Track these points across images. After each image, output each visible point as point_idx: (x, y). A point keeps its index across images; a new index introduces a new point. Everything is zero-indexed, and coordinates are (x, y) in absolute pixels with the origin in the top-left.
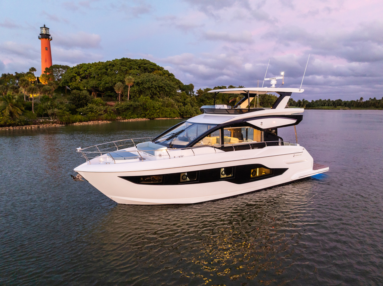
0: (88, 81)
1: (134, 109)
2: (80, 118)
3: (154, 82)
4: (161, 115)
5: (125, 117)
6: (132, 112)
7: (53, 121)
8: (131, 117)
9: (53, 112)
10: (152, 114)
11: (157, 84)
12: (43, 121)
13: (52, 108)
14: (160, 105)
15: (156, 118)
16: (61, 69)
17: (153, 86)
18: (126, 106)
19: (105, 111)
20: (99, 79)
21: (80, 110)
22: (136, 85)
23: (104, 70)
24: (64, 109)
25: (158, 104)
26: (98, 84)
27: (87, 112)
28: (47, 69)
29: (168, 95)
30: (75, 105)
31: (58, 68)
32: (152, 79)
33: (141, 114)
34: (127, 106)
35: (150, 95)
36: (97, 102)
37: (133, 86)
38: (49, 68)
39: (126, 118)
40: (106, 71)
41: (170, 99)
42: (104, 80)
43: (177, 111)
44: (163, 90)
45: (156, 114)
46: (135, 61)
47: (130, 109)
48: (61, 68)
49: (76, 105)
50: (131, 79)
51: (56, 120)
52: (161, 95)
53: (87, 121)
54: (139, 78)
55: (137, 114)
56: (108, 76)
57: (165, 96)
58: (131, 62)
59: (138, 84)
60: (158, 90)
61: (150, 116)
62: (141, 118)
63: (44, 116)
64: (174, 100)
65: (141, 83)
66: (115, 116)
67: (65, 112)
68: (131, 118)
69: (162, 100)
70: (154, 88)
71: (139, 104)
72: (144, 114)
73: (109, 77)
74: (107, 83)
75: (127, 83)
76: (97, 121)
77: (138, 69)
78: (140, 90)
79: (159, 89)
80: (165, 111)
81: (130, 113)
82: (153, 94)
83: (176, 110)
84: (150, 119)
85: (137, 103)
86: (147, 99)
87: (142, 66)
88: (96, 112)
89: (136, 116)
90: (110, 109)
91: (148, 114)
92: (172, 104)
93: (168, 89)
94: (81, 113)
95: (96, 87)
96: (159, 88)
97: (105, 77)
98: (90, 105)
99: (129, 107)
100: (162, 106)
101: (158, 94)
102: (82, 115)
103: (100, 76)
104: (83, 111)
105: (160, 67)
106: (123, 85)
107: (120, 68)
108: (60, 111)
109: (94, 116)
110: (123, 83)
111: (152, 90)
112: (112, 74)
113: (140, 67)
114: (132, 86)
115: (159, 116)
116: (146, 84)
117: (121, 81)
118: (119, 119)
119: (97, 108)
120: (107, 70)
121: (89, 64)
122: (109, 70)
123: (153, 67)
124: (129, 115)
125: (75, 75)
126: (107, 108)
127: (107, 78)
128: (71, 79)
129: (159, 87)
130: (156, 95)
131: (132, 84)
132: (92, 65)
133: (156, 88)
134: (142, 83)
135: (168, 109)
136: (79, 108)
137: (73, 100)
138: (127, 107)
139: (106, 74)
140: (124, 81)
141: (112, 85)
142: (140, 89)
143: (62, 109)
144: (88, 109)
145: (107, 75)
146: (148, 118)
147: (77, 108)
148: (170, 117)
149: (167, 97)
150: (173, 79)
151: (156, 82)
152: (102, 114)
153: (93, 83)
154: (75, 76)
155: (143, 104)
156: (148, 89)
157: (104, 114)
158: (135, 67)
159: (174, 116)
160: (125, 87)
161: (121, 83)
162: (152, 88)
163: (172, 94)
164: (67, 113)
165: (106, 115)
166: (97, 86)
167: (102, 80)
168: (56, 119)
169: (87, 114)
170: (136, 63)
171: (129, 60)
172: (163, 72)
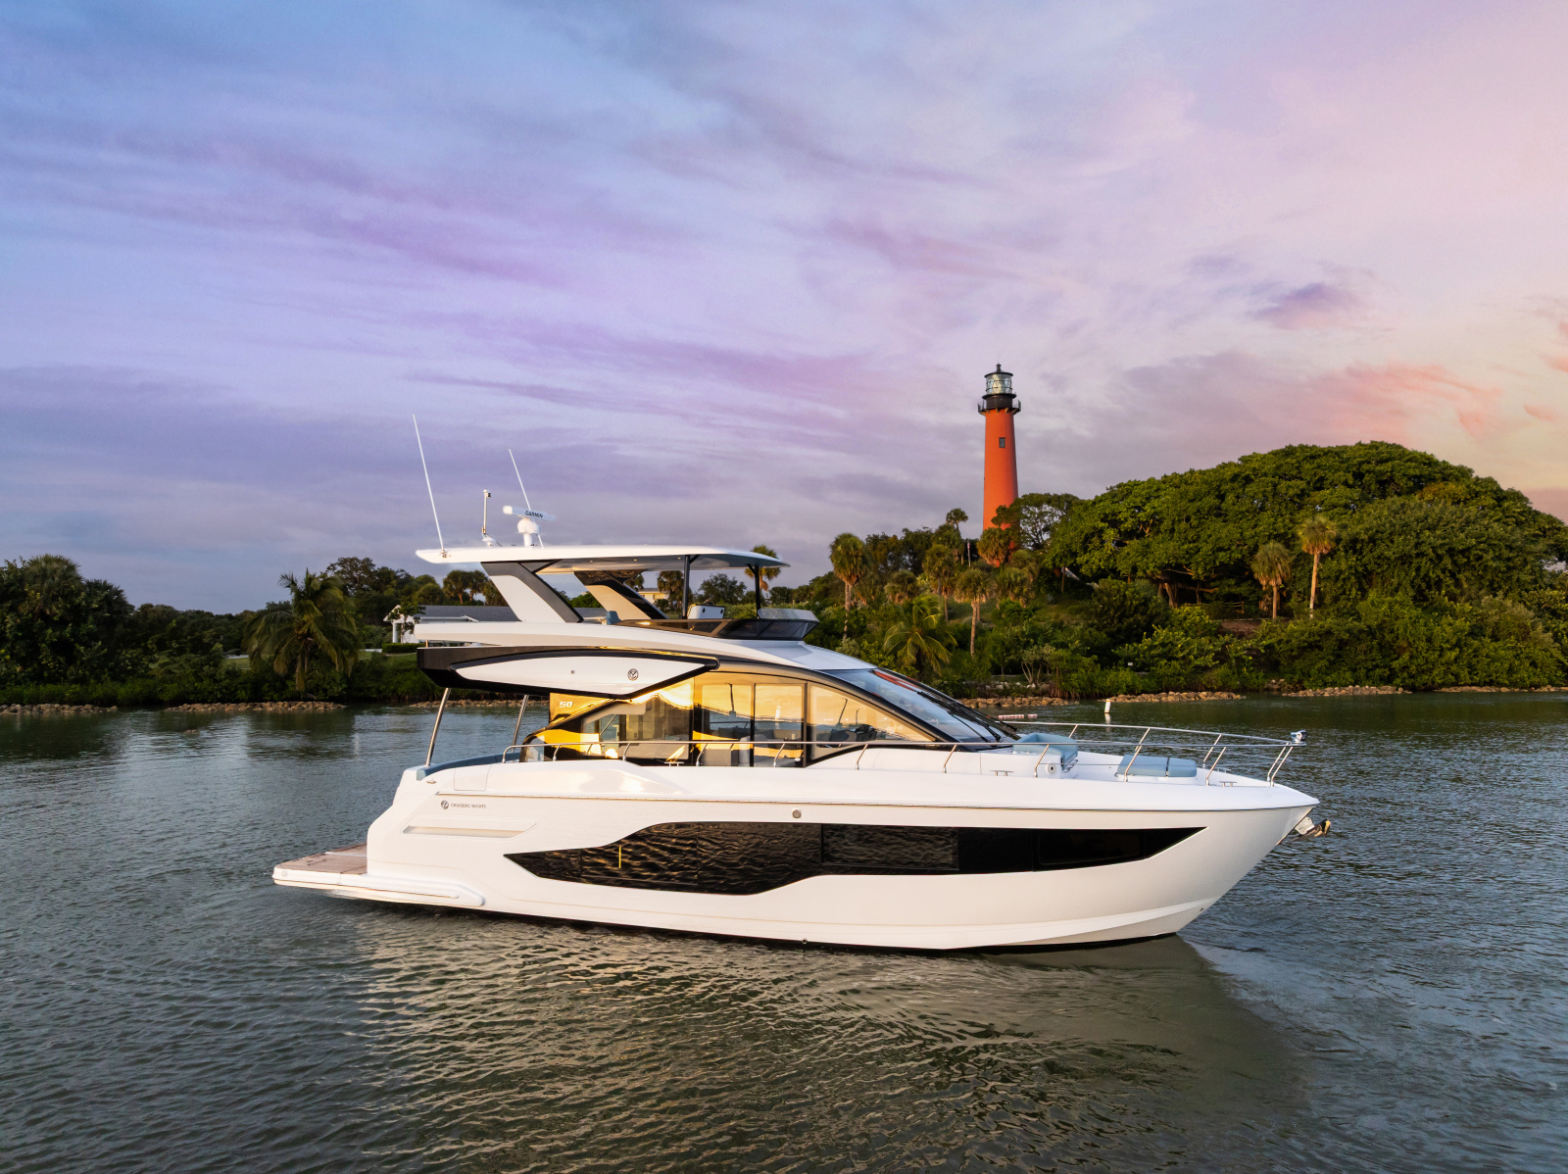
0: (1148, 546)
1: (1340, 648)
2: (1129, 679)
3: (1427, 533)
4: (1464, 674)
5: (1300, 682)
6: (1332, 658)
7: (1037, 688)
8: (1329, 679)
9: (1038, 657)
10: (1424, 667)
11: (1440, 542)
12: (1005, 687)
13: (1035, 643)
14: (1462, 631)
15: (1443, 685)
16: (1047, 508)
17: (1424, 548)
18: (1306, 635)
19: (1222, 657)
20: (1191, 534)
21: (1128, 649)
22: (1346, 552)
23: (1211, 500)
24: (1072, 648)
25: (1450, 625)
26: (1187, 552)
27: (1152, 657)
28: (1001, 510)
29: (1500, 587)
30: (1107, 633)
31: (1038, 505)
32: (1418, 520)
33: (1369, 670)
34: (1311, 634)
35: (1413, 587)
36: (1186, 624)
37: (1332, 554)
38: (1008, 506)
39: (1306, 683)
40: (1217, 502)
41: (1509, 603)
42: (1210, 536)
43: (1552, 656)
44: (1473, 566)
45: (1443, 668)
46: (1337, 453)
47: (1321, 648)
48: (1049, 503)
49: (1109, 634)
50: (1323, 527)
51: (1044, 686)
52: (1465, 586)
53: (1154, 693)
54: (1360, 521)
55: (1355, 670)
56: (1224, 521)
57: (1483, 592)
58: (1323, 461)
59: (1354, 545)
60: (1450, 567)
61: (1411, 676)
62: (1373, 684)
63: (1006, 673)
64: (1529, 609)
65: (1369, 543)
66: (1262, 674)
67: (1079, 657)
68: (1325, 685)
69: (1468, 607)
70: (1431, 560)
71: (1362, 625)
72: (1385, 667)
73: (1230, 526)
74: (1221, 549)
75: (1305, 543)
76: (1192, 694)
77: (1351, 482)
78: (1366, 570)
79: (1454, 563)
80: (1487, 656)
81: (1323, 663)
82: (1424, 585)
83: (1546, 650)
84: (1413, 689)
85: (1351, 623)
86: (1397, 607)
87: (1369, 472)
88: (1184, 658)
89: (1348, 675)
90: (1238, 648)
91: (1405, 668)
92: (1519, 626)
93: (1498, 558)
94: (1130, 664)
95: (1179, 566)
96: (1452, 556)
97: (1212, 528)
98: (1161, 634)
99: (1317, 638)
100: (1472, 634)
101: (1450, 582)
102: (1133, 669)
103: (1194, 522)
104: (1138, 656)
105: (1452, 468)
106: (1286, 552)
107: (1275, 486)
108: (1061, 652)
109: (1179, 675)
110: (1287, 545)
111: (1418, 569)
112: (1243, 512)
113: (1358, 476)
114: (1328, 554)
115: (1457, 676)
116: (1392, 542)
117: (1278, 537)
118: (1276, 687)
119: (1188, 644)
120: (1222, 497)
121: (1151, 481)
122: (1230, 498)
123: (1417, 472)
124: (1319, 670)
125: (1101, 525)
126: (1227, 643)
127: (1221, 531)
128: (1087, 539)
129: (1451, 552)
130: (1439, 590)
131: (1326, 545)
132: (1163, 486)
133: (1440, 558)
134: (1372, 540)
135: (1503, 650)
136: (1122, 643)
137: (1099, 615)
138: (1311, 639)
139: (1218, 515)
140: (1294, 536)
141: (1243, 556)
142: (1365, 565)
143: (1068, 647)
144: (1155, 646)
145: (1221, 519)
146: (1404, 688)
147: (1115, 646)
148: (1513, 684)
149: (1495, 596)
150: (1521, 513)
151: (1438, 532)
152: (1206, 669)
153: (1164, 549)
154: (1101, 531)
155: (1381, 627)
156: (1403, 564)
157: (1216, 666)
158: (1341, 475)
159: (1536, 680)
160: (1296, 561)
161: (1279, 545)
162: (1419, 560)
163: (1518, 580)
164: (1086, 661)
165: (1223, 670)
166: (1183, 561)
167: (1204, 536)
168: (1044, 680)
169: (1153, 665)
170: (1342, 462)
171: (1313, 454)
172: (1468, 487)
